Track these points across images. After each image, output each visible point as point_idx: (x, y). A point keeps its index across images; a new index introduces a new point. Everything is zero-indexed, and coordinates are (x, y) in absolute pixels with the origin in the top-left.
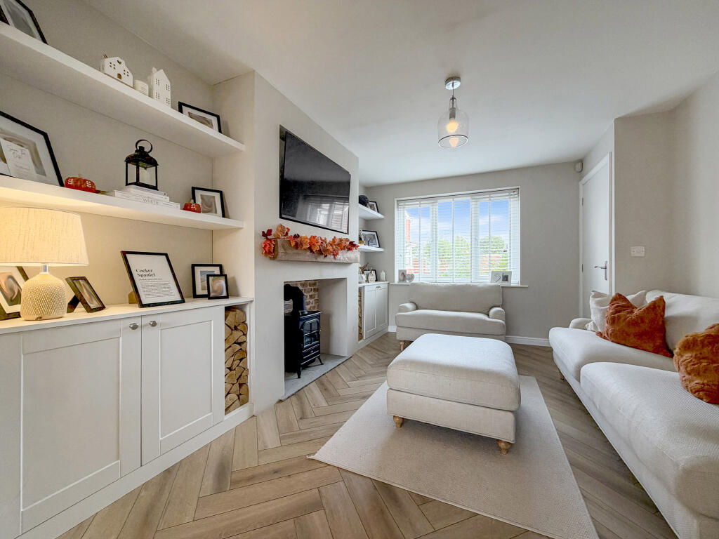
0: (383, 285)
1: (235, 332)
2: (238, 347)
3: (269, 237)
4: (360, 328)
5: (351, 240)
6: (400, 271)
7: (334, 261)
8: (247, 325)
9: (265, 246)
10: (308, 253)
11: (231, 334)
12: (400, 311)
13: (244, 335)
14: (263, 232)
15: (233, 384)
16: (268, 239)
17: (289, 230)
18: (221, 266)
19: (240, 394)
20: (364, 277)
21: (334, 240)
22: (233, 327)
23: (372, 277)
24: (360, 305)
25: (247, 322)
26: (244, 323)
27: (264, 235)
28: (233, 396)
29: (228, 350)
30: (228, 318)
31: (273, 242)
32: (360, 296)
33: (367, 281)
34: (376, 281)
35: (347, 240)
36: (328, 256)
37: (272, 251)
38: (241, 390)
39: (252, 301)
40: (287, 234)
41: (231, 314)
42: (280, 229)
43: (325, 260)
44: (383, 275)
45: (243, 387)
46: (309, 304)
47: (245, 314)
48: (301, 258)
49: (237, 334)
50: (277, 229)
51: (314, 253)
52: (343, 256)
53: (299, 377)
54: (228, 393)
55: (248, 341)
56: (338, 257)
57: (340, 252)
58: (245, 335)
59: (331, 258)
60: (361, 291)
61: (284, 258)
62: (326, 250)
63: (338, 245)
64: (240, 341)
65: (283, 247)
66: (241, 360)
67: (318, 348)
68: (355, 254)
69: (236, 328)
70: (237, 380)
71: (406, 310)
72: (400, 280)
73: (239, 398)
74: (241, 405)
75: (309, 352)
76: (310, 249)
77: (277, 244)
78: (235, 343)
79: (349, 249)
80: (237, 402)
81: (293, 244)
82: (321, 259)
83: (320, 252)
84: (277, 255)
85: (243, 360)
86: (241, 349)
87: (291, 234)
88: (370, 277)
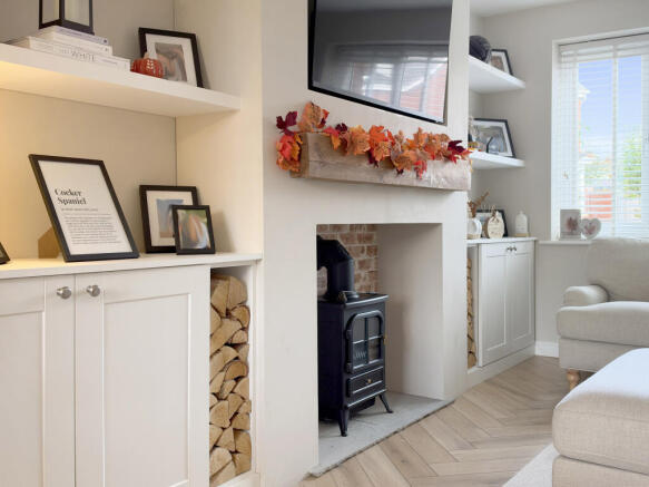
0: (521, 244)
1: (226, 321)
2: (232, 353)
3: (290, 128)
4: (471, 339)
5: (453, 139)
6: (563, 212)
7: (416, 183)
8: (248, 308)
9: (284, 148)
10: (365, 164)
11: (220, 326)
12: (567, 303)
13: (243, 329)
14: (279, 119)
15: (224, 429)
16: (289, 133)
17: (326, 114)
18: (194, 190)
19: (236, 452)
20: (479, 225)
21: (417, 136)
22: (224, 311)
23: (496, 225)
24: (470, 288)
25: (250, 303)
26: (243, 305)
27: (281, 124)
28: (223, 452)
29: (215, 357)
30: (216, 291)
31: (299, 140)
32: (469, 268)
33: (485, 235)
34: (506, 235)
35: (444, 137)
36: (406, 172)
37: (296, 158)
38: (238, 442)
39: (257, 261)
40: (323, 122)
41: (221, 284)
42: (310, 111)
43: (399, 181)
44: (521, 222)
45: (242, 437)
46: (360, 279)
47: (244, 286)
48: (350, 175)
49: (231, 327)
50: (305, 113)
51: (376, 163)
52: (436, 173)
53: (343, 434)
54: (215, 446)
55: (250, 342)
56: (426, 175)
57: (431, 164)
58: (245, 329)
59: (409, 176)
60: (472, 255)
61: (318, 174)
62: (402, 159)
63: (426, 147)
64: (235, 341)
65: (318, 149)
66: (237, 379)
67: (381, 375)
68: (460, 171)
69: (228, 314)
70: (231, 420)
71: (583, 300)
72: (564, 234)
73: (233, 459)
74: (237, 475)
75: (363, 382)
76: (370, 156)
77: (306, 144)
78: (227, 344)
79: (450, 158)
80: (231, 466)
81: (337, 143)
82: (391, 178)
83: (389, 163)
84: (307, 166)
85: (242, 381)
86: (237, 358)
87: (331, 122)
88: (492, 226)
